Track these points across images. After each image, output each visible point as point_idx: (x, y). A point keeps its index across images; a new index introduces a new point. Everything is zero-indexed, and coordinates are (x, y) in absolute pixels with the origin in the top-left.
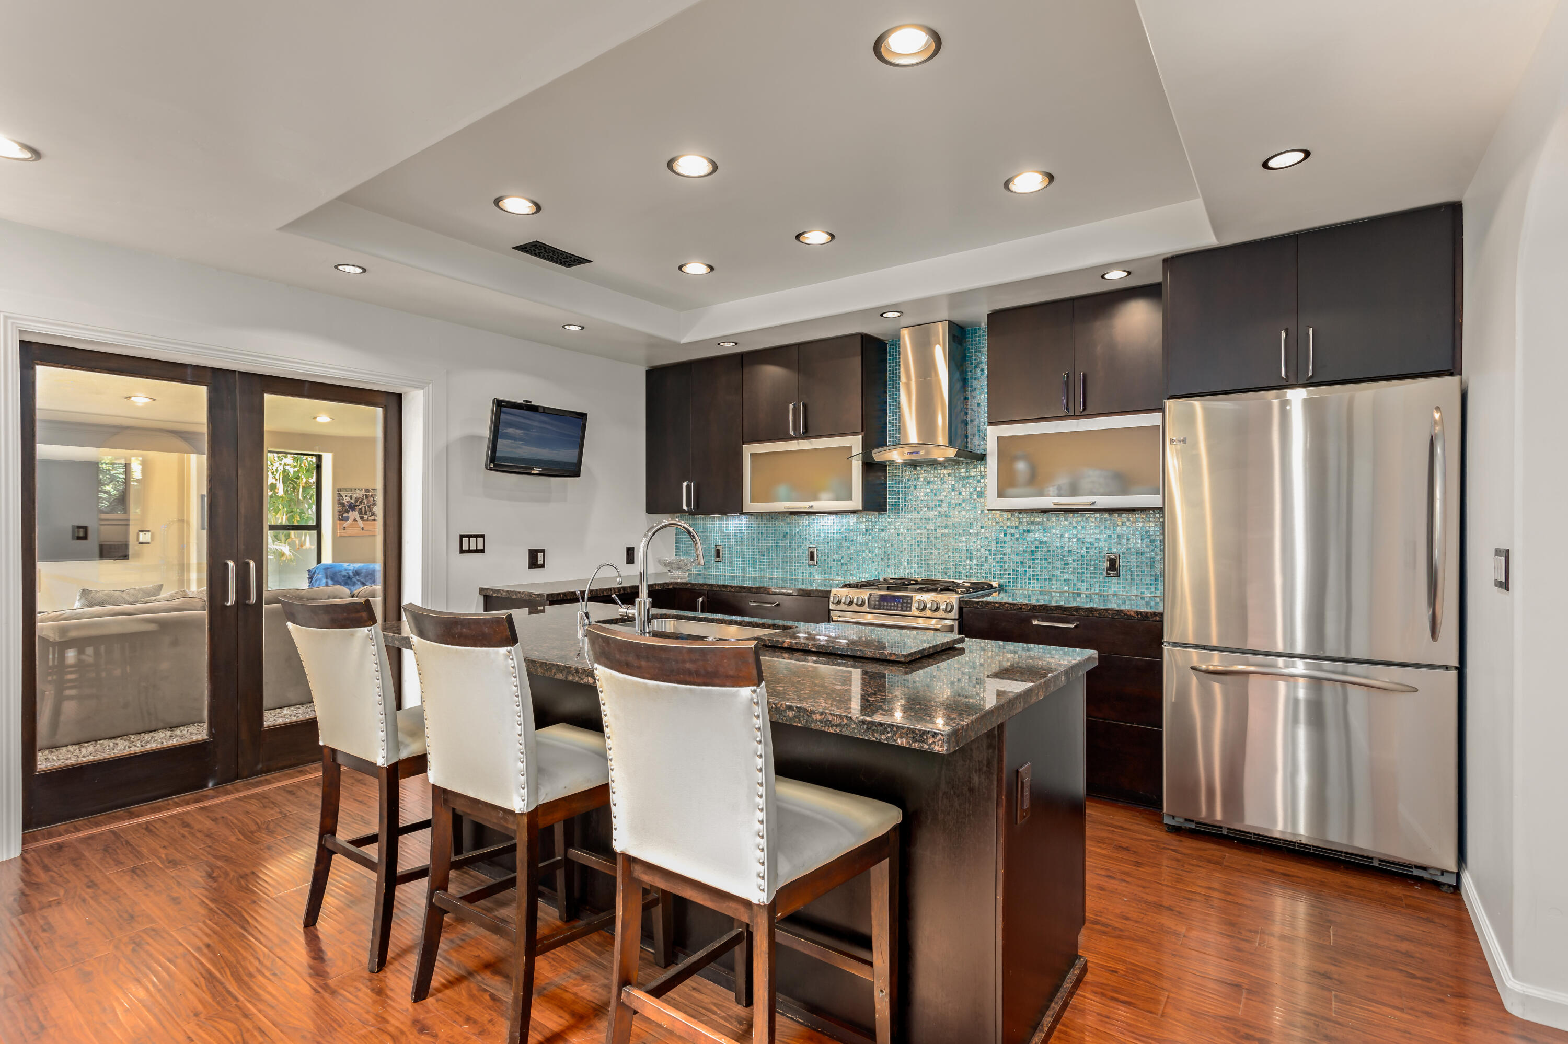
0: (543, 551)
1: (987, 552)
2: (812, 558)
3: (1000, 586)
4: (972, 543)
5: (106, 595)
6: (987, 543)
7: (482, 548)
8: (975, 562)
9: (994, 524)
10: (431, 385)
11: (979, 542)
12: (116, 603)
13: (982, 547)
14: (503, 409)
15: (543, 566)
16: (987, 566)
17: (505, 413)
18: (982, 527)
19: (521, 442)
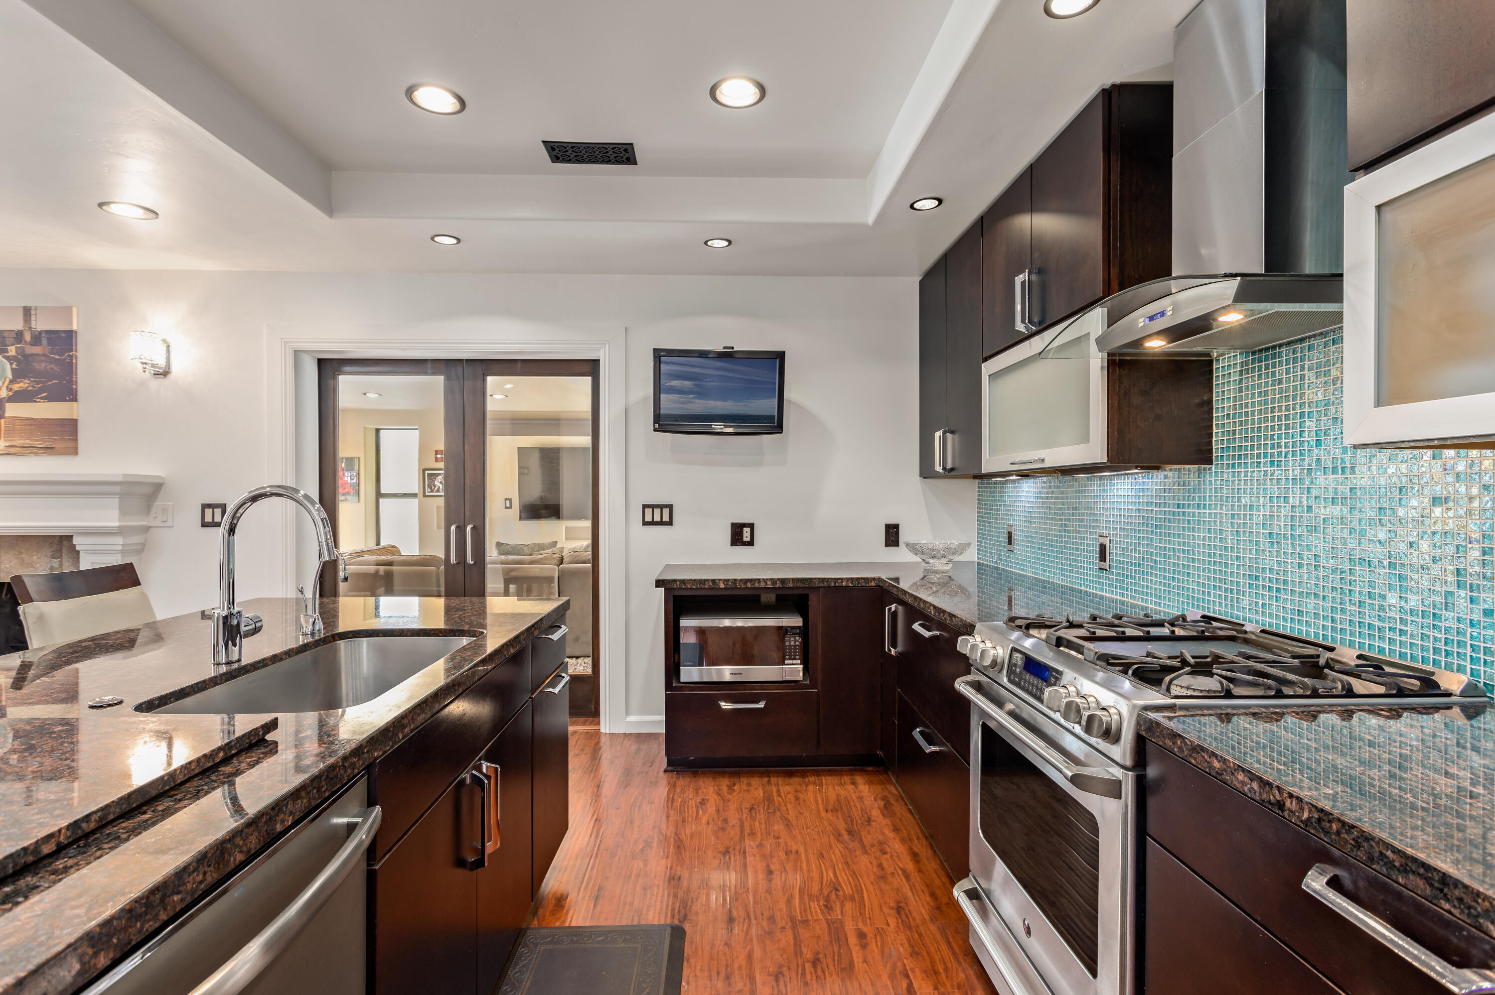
0: (751, 526)
1: (1451, 578)
2: (1103, 558)
3: (1471, 690)
4: (1403, 546)
5: (512, 548)
6: (1450, 550)
7: (668, 520)
8: (1413, 601)
9: (1475, 491)
10: (607, 345)
11: (1425, 546)
12: (518, 554)
13: (1434, 560)
14: (663, 359)
15: (751, 543)
16: (1449, 620)
17: (666, 363)
18: (1435, 501)
19: (691, 396)
